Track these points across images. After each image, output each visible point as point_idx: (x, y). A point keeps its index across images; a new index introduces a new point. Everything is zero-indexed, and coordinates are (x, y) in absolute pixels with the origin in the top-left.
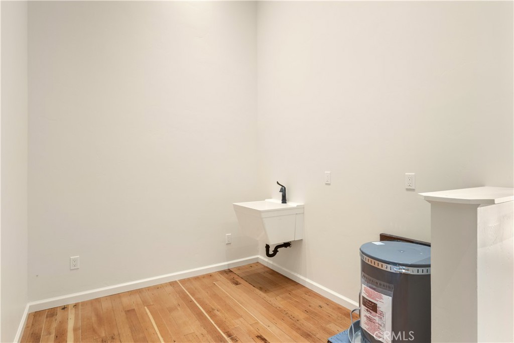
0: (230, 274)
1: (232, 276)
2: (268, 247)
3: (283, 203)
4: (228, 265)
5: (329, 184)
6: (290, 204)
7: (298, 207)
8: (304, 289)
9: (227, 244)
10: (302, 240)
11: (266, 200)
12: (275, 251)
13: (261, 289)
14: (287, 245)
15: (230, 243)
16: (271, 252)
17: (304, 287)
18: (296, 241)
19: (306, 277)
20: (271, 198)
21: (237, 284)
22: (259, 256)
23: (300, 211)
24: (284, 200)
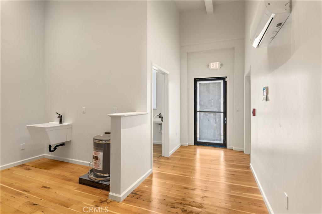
0: (24, 166)
1: (25, 167)
2: (50, 146)
3: (60, 123)
4: (22, 162)
5: (84, 113)
6: (64, 124)
7: (68, 125)
8: (71, 164)
9: (21, 150)
10: (71, 141)
11: (50, 123)
12: (55, 148)
13: (45, 169)
14: (62, 145)
15: (24, 149)
16: (52, 149)
17: (71, 163)
18: (67, 142)
19: (73, 158)
20: (53, 122)
21: (29, 169)
22: (45, 154)
23: (70, 127)
24: (61, 122)
